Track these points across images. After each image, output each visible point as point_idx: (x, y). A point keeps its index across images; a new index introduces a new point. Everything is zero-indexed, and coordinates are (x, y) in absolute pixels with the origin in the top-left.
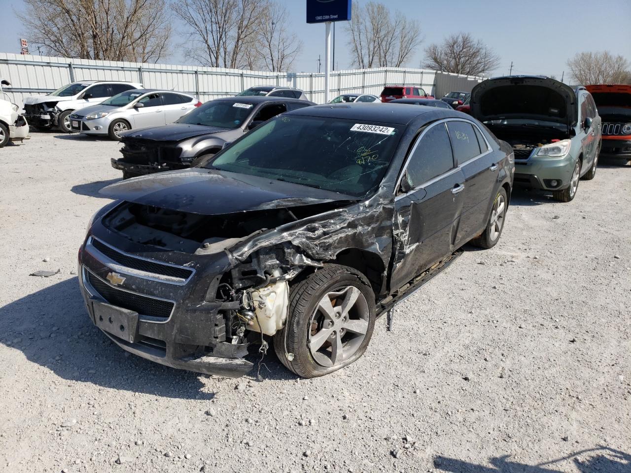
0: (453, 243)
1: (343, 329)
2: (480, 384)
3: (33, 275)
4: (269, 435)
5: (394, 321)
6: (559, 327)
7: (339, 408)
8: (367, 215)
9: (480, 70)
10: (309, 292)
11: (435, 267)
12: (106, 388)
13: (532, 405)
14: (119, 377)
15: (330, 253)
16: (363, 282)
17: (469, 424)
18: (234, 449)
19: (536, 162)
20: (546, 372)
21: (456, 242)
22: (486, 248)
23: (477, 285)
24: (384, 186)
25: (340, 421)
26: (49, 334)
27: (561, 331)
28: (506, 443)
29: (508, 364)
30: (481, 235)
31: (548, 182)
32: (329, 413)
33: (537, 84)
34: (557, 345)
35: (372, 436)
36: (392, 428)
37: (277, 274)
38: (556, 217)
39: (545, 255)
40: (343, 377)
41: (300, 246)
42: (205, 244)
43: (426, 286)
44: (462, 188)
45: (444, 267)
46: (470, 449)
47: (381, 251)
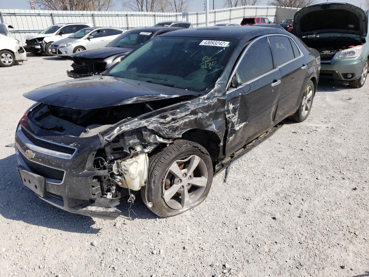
0: (274, 120)
1: (189, 184)
2: (284, 223)
3: (7, 146)
4: (130, 261)
5: (230, 175)
6: (345, 178)
7: (182, 241)
8: (205, 105)
9: (306, 4)
10: (162, 161)
11: (263, 136)
12: (30, 225)
13: (321, 239)
14: (41, 217)
15: (177, 133)
16: (202, 152)
17: (272, 254)
18: (104, 272)
19: (337, 62)
20: (333, 213)
21: (276, 119)
22: (298, 121)
23: (290, 148)
24: (219, 84)
25: (181, 250)
26: (5, 186)
27: (347, 181)
28: (298, 270)
29: (305, 206)
30: (295, 114)
31: (345, 75)
32: (174, 245)
33: (340, 8)
34: (343, 192)
35: (201, 263)
36: (216, 256)
37: (139, 149)
38: (350, 99)
39: (340, 125)
40: (189, 217)
41: (154, 129)
42: (86, 130)
43: (255, 150)
44: (279, 82)
45: (268, 136)
46: (270, 275)
47: (217, 130)
